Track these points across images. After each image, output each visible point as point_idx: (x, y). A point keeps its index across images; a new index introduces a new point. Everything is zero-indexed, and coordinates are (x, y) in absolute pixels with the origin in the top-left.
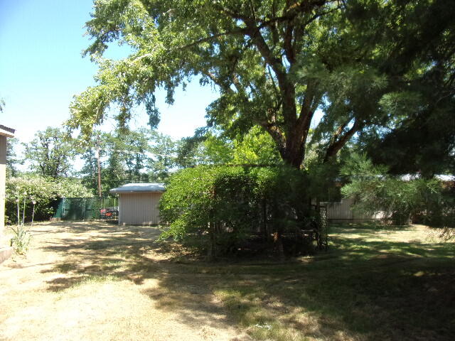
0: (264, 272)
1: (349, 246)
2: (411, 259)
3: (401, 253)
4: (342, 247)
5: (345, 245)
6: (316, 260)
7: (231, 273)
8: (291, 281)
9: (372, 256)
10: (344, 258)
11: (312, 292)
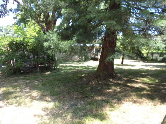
0: (28, 79)
1: (66, 68)
2: (84, 71)
3: (81, 69)
4: (64, 68)
5: (65, 68)
6: (51, 73)
7: (14, 80)
8: (37, 81)
9: (72, 71)
10: (62, 72)
11: (43, 84)
